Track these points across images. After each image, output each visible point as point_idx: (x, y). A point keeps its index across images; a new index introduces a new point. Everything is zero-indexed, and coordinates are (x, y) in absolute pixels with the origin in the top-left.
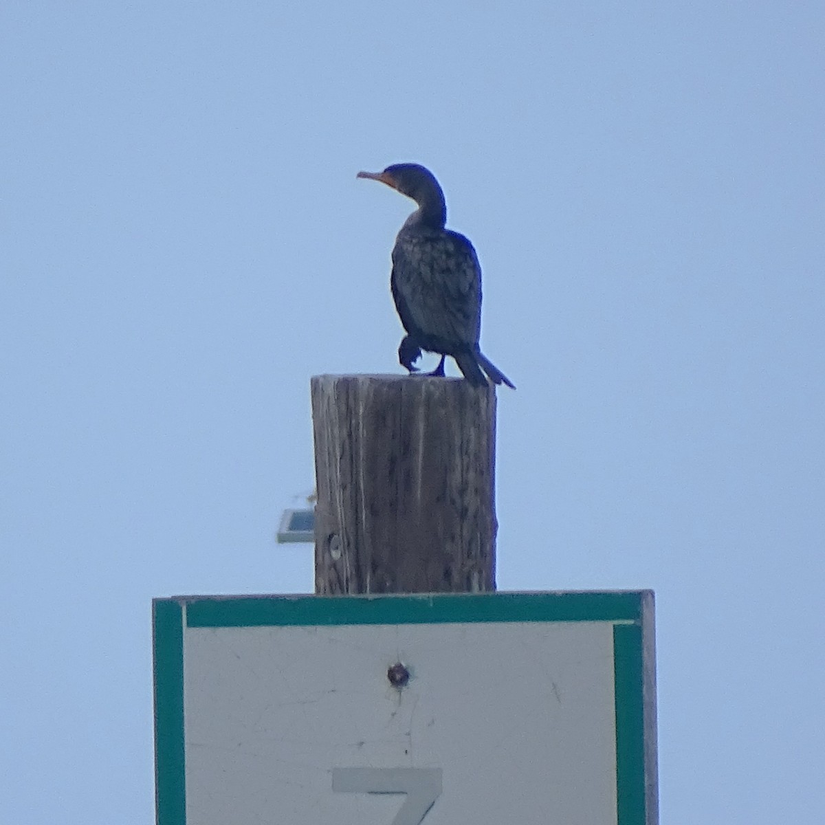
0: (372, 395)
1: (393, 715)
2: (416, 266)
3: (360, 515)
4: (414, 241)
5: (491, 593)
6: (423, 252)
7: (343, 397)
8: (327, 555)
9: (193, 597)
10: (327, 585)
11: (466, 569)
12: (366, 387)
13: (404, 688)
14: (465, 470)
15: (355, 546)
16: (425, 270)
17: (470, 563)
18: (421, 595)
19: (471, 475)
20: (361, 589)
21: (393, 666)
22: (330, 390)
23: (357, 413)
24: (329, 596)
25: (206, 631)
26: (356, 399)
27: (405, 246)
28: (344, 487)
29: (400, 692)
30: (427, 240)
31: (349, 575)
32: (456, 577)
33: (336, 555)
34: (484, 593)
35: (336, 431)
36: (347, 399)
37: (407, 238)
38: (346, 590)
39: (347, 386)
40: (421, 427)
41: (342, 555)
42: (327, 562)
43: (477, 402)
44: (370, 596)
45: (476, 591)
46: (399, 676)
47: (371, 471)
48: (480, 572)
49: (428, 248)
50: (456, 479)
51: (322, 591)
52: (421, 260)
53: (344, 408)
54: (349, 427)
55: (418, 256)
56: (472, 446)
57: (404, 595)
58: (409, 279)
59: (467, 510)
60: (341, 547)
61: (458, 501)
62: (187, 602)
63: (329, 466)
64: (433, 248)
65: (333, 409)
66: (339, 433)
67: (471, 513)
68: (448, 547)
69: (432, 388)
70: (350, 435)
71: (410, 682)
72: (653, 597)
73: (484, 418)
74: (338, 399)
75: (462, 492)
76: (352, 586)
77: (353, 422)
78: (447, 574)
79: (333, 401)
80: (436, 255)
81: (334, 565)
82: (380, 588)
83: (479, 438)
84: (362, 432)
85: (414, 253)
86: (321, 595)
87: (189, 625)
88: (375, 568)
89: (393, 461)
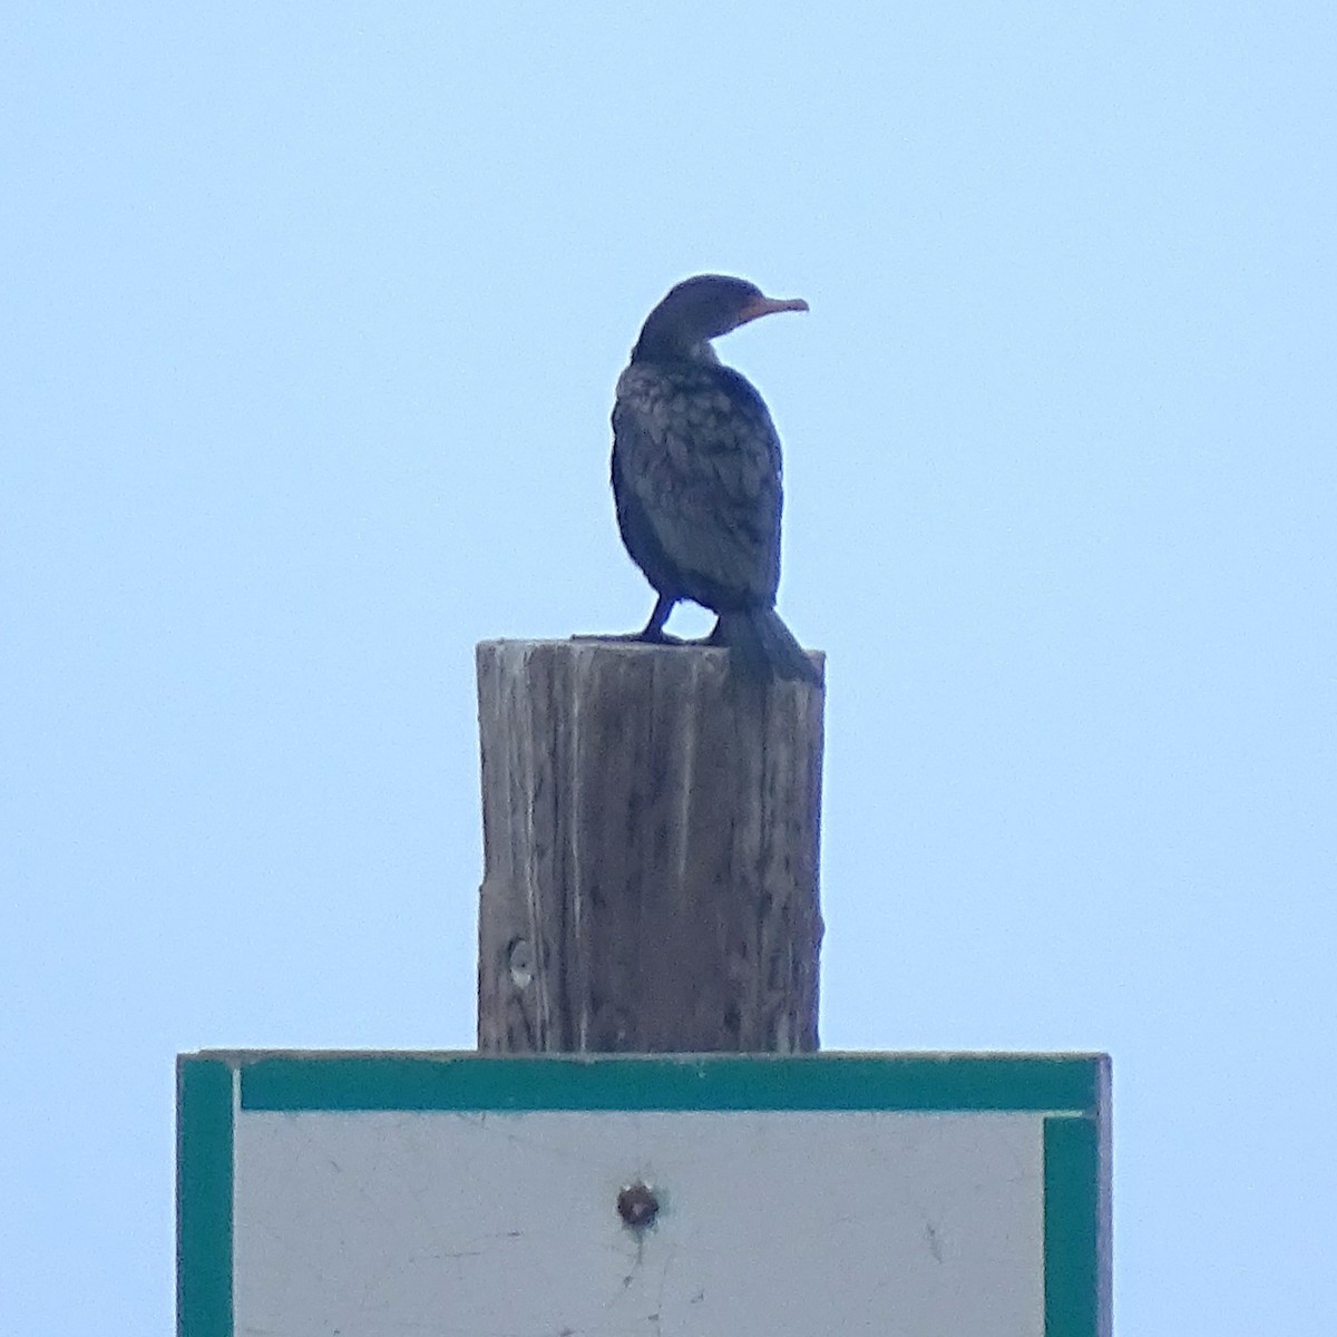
0: (597, 681)
1: (628, 1280)
2: (658, 440)
3: (569, 905)
4: (652, 393)
5: (809, 1055)
6: (672, 415)
7: (542, 682)
8: (503, 979)
9: (254, 1054)
10: (504, 1035)
11: (765, 1009)
12: (586, 665)
13: (649, 1232)
14: (767, 824)
15: (558, 961)
16: (676, 447)
17: (775, 997)
18: (684, 1058)
19: (779, 833)
20: (569, 1043)
21: (628, 1188)
22: (517, 669)
23: (567, 712)
24: (506, 1054)
25: (276, 1118)
26: (566, 688)
27: (636, 402)
28: (540, 851)
29: (640, 1239)
30: (678, 389)
31: (547, 1018)
32: (747, 1024)
33: (521, 978)
34: (798, 1053)
35: (528, 745)
36: (550, 687)
37: (638, 385)
38: (539, 1043)
39: (549, 661)
40: (688, 741)
41: (533, 978)
42: (505, 991)
43: (791, 697)
44: (586, 1056)
45: (783, 1051)
46: (638, 1209)
47: (593, 823)
48: (792, 1014)
49: (680, 404)
50: (750, 840)
51: (493, 1044)
52: (669, 428)
53: (542, 705)
54: (552, 741)
55: (662, 422)
56: (782, 779)
57: (650, 1056)
58: (646, 465)
59: (769, 898)
60: (532, 965)
61: (753, 879)
62: (242, 1063)
63: (514, 811)
64: (690, 405)
65: (523, 704)
66: (532, 749)
67: (776, 905)
68: (736, 968)
69: (710, 667)
70: (553, 753)
71: (660, 1221)
72: (1109, 1067)
73: (802, 725)
74: (532, 687)
75: (763, 863)
76: (553, 1036)
77: (561, 729)
78: (732, 1019)
79: (521, 691)
80: (695, 417)
81: (518, 998)
82: (605, 1043)
83: (793, 763)
84: (577, 749)
85: (653, 416)
86: (491, 1054)
87: (244, 1107)
88: (596, 1003)
89: (633, 803)
